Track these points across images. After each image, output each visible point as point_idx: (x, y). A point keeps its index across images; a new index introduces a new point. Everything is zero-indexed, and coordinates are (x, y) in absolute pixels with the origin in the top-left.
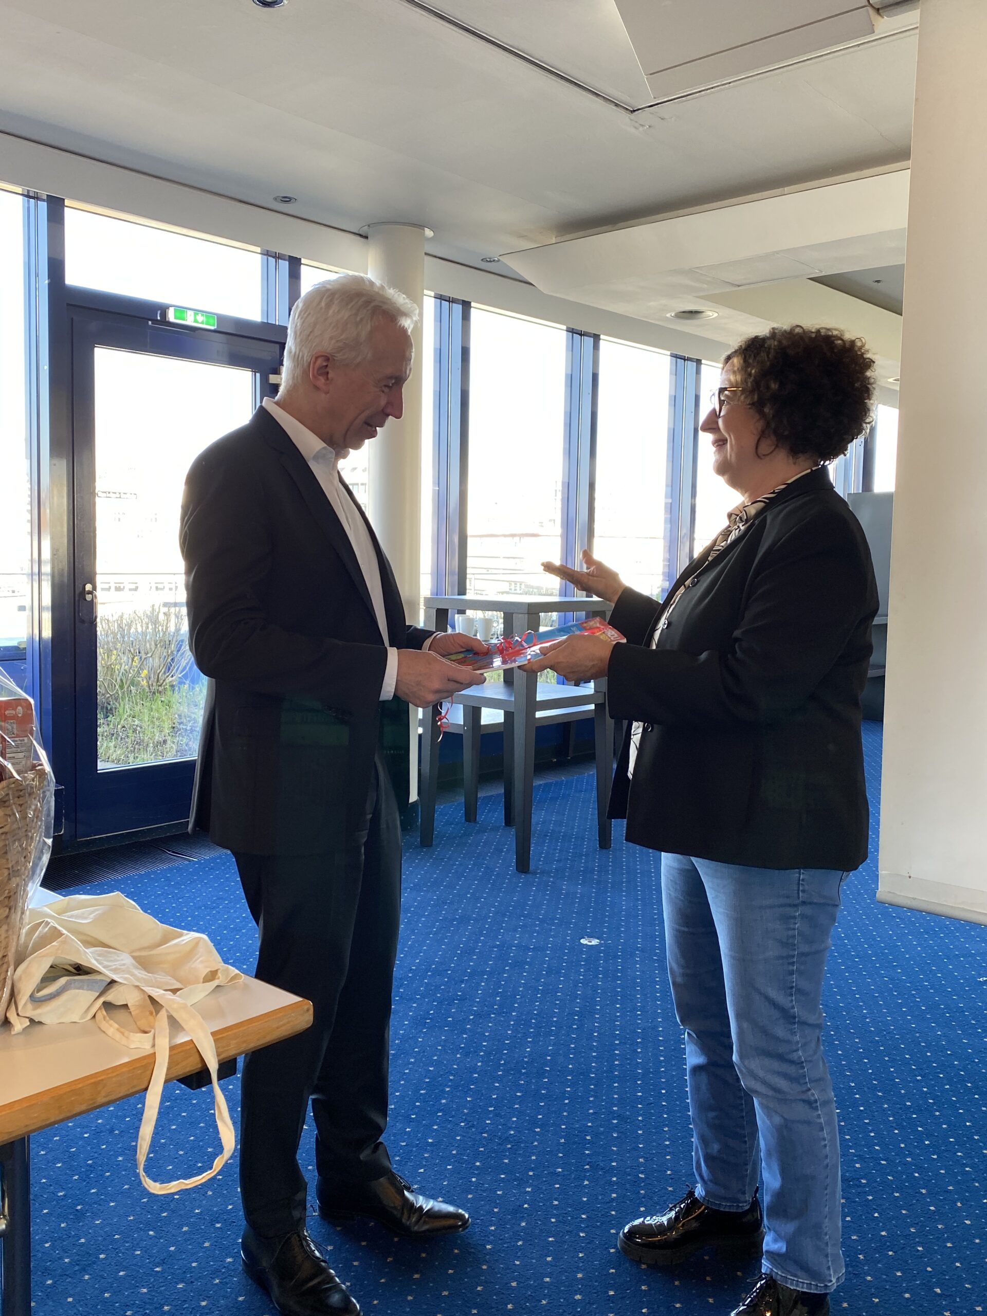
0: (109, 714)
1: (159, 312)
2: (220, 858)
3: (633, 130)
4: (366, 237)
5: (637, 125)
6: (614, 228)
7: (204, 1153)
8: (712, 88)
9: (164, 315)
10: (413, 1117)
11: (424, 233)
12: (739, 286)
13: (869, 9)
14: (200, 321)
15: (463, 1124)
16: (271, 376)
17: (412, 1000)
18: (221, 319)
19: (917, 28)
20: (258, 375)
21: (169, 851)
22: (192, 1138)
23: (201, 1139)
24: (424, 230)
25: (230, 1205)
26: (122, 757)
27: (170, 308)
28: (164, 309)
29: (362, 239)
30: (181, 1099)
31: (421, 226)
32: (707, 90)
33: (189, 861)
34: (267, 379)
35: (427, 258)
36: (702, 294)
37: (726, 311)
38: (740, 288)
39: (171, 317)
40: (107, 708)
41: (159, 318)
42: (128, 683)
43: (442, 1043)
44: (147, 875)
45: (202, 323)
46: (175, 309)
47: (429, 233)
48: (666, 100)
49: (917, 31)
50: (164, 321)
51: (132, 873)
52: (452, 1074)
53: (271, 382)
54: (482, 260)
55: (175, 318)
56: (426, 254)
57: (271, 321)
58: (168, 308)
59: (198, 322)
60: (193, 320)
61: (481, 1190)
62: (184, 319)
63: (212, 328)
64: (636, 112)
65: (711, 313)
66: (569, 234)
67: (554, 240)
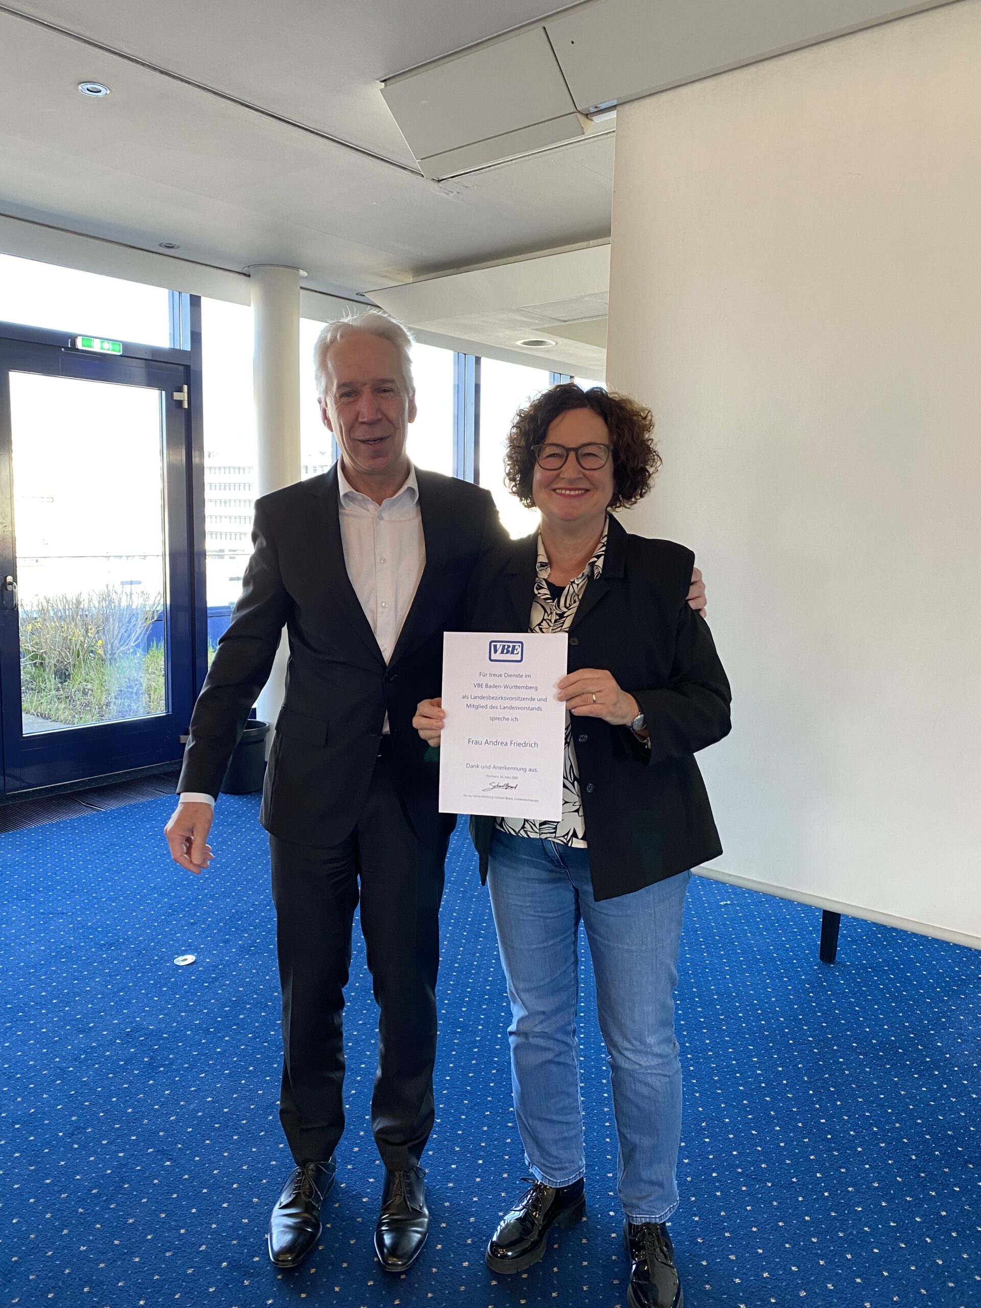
0: (67, 679)
1: (70, 340)
2: (124, 808)
3: (444, 195)
4: (249, 276)
5: (446, 191)
6: (459, 271)
7: (25, 1065)
8: (499, 164)
9: (74, 343)
10: (211, 1030)
11: (299, 274)
12: (565, 321)
13: (578, 115)
14: (106, 348)
15: (250, 1035)
16: (175, 394)
17: (245, 931)
18: (126, 346)
19: (614, 131)
20: (164, 393)
21: (84, 802)
22: (20, 1053)
23: (27, 1054)
24: (299, 271)
25: (33, 1108)
26: (69, 718)
27: (79, 337)
28: (73, 338)
29: (247, 278)
30: (21, 1021)
31: (296, 268)
32: (495, 165)
33: (98, 811)
34: (172, 396)
35: (302, 291)
36: (538, 327)
37: (561, 341)
38: (567, 323)
39: (80, 345)
40: (65, 673)
41: (70, 346)
42: (84, 651)
43: (258, 967)
44: (58, 824)
45: (109, 350)
46: (83, 339)
47: (303, 273)
48: (463, 172)
49: (615, 134)
50: (74, 347)
51: (46, 822)
52: (256, 994)
53: (175, 398)
54: (357, 294)
55: (83, 346)
56: (301, 288)
57: (177, 347)
58: (77, 337)
59: (104, 349)
60: (99, 347)
61: (245, 1090)
62: (91, 347)
63: (119, 354)
64: (442, 182)
65: (551, 341)
66: (423, 275)
67: (411, 280)
